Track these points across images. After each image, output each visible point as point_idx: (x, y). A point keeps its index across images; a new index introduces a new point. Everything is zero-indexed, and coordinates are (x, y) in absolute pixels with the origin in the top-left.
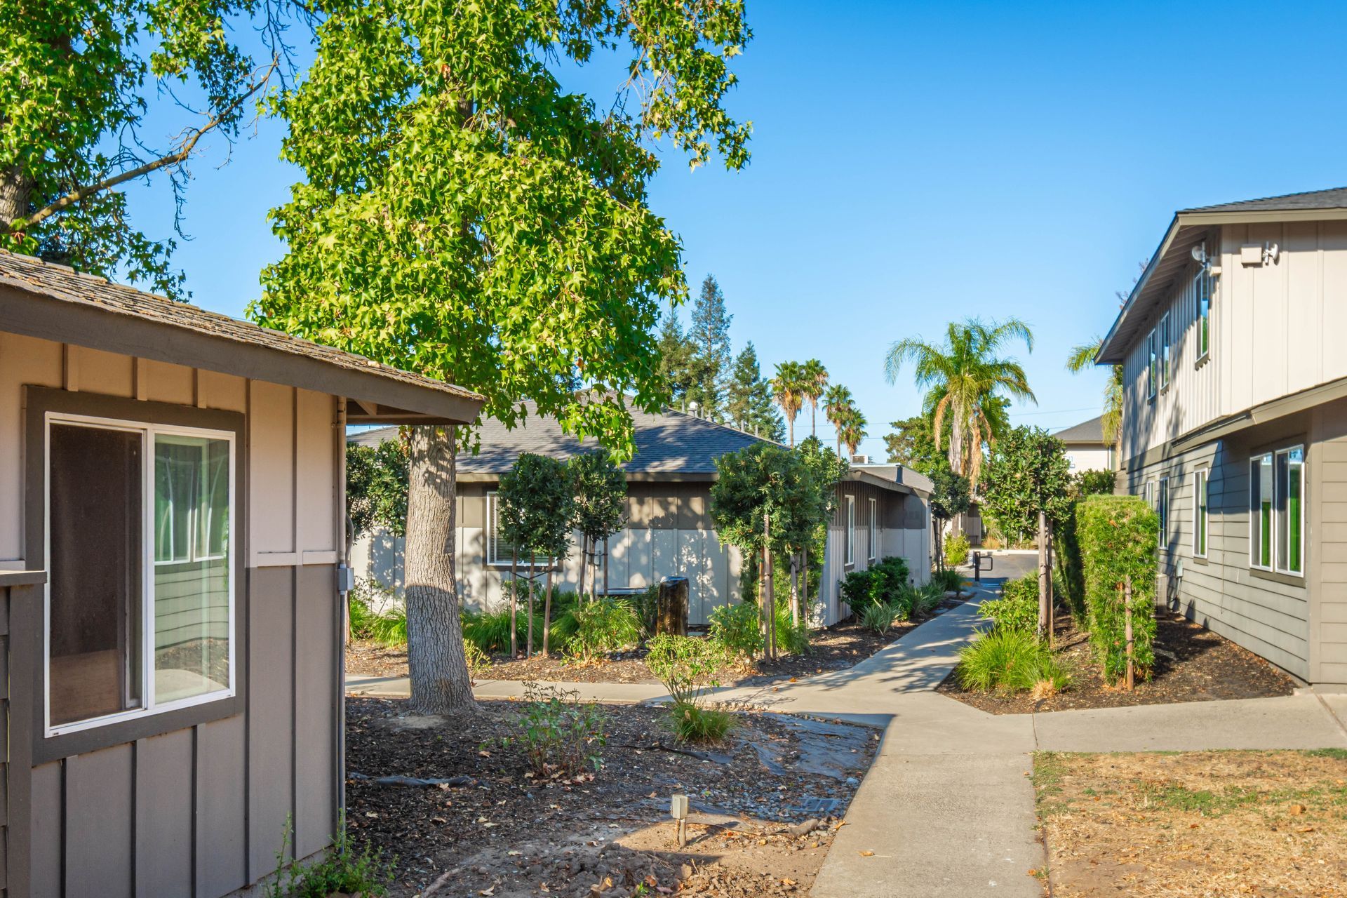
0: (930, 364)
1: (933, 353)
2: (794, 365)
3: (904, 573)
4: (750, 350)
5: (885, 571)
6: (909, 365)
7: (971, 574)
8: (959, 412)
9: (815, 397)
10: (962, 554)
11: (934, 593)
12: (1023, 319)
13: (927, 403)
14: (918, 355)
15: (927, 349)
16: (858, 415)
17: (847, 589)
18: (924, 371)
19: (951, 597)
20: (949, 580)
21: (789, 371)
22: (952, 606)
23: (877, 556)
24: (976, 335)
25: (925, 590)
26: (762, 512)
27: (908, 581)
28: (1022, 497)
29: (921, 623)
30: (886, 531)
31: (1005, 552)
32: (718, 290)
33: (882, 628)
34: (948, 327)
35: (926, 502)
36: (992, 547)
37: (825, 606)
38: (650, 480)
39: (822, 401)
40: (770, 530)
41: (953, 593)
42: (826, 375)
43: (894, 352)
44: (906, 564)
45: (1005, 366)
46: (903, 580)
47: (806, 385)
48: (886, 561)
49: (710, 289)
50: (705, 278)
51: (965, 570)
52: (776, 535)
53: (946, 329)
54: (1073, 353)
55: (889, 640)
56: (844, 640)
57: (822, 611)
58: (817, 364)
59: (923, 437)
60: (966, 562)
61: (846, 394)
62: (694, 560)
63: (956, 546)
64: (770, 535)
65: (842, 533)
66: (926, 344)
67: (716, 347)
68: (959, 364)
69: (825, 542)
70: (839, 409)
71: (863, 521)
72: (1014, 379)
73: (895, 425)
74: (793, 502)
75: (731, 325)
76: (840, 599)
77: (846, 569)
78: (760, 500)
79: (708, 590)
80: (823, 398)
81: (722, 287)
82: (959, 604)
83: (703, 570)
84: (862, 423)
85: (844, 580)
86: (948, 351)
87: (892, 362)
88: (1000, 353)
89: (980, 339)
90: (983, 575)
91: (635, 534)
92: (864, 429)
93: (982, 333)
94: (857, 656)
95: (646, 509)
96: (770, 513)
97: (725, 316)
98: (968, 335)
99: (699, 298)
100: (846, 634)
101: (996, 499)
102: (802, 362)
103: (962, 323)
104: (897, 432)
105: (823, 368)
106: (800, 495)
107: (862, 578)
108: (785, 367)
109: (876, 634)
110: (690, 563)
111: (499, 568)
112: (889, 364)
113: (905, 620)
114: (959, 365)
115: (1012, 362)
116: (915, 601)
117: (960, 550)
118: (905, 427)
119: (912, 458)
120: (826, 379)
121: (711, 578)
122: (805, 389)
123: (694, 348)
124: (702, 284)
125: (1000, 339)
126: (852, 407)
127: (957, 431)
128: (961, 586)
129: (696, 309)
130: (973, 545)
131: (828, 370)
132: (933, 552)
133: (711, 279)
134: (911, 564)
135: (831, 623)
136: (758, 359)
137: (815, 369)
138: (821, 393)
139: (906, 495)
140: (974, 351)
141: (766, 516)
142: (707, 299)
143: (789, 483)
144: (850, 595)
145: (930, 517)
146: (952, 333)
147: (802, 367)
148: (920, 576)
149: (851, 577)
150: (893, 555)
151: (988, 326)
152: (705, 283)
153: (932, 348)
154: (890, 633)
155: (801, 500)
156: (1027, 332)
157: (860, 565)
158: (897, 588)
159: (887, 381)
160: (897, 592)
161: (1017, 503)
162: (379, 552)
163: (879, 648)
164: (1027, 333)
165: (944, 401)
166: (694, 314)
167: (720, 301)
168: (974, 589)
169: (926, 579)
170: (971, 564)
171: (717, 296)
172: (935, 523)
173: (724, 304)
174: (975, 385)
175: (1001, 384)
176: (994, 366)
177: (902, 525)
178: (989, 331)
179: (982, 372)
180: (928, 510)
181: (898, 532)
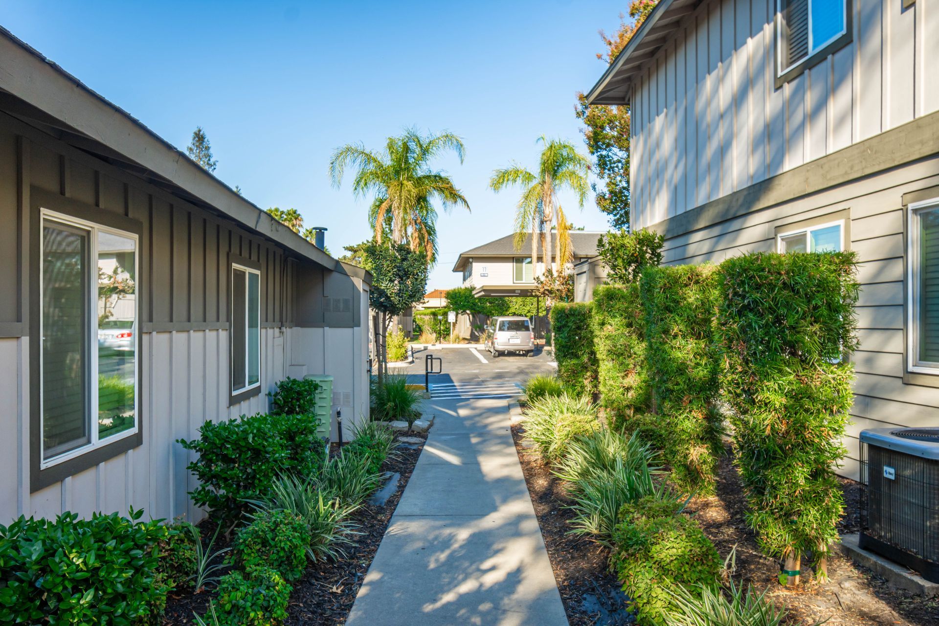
0: (371, 171)
1: (376, 160)
6: (351, 171)
8: (398, 215)
10: (403, 350)
12: (455, 132)
13: (369, 217)
14: (360, 160)
15: (369, 157)
18: (363, 181)
24: (412, 145)
30: (292, 331)
31: (439, 346)
32: (206, 140)
34: (388, 141)
35: (359, 284)
36: (427, 342)
42: (301, 220)
45: (438, 178)
49: (199, 138)
50: (196, 130)
53: (385, 143)
54: (494, 175)
58: (295, 212)
60: (406, 358)
63: (396, 343)
66: (367, 151)
73: (347, 249)
75: (216, 167)
86: (387, 161)
88: (432, 165)
89: (418, 150)
93: (418, 142)
97: (212, 160)
98: (407, 149)
99: (190, 145)
103: (399, 135)
105: (299, 215)
112: (333, 169)
114: (397, 173)
115: (443, 174)
117: (401, 346)
120: (301, 223)
124: (192, 135)
125: (436, 150)
131: (303, 216)
133: (200, 131)
140: (411, 161)
142: (197, 146)
145: (368, 310)
146: (391, 146)
151: (425, 137)
152: (195, 133)
153: (372, 155)
164: (460, 146)
165: (384, 207)
167: (208, 148)
170: (410, 359)
171: (205, 144)
172: (376, 319)
173: (211, 151)
174: (414, 192)
175: (436, 193)
176: (428, 177)
177: (321, 321)
178: (425, 142)
179: (419, 181)
180: (364, 300)
181: (314, 333)
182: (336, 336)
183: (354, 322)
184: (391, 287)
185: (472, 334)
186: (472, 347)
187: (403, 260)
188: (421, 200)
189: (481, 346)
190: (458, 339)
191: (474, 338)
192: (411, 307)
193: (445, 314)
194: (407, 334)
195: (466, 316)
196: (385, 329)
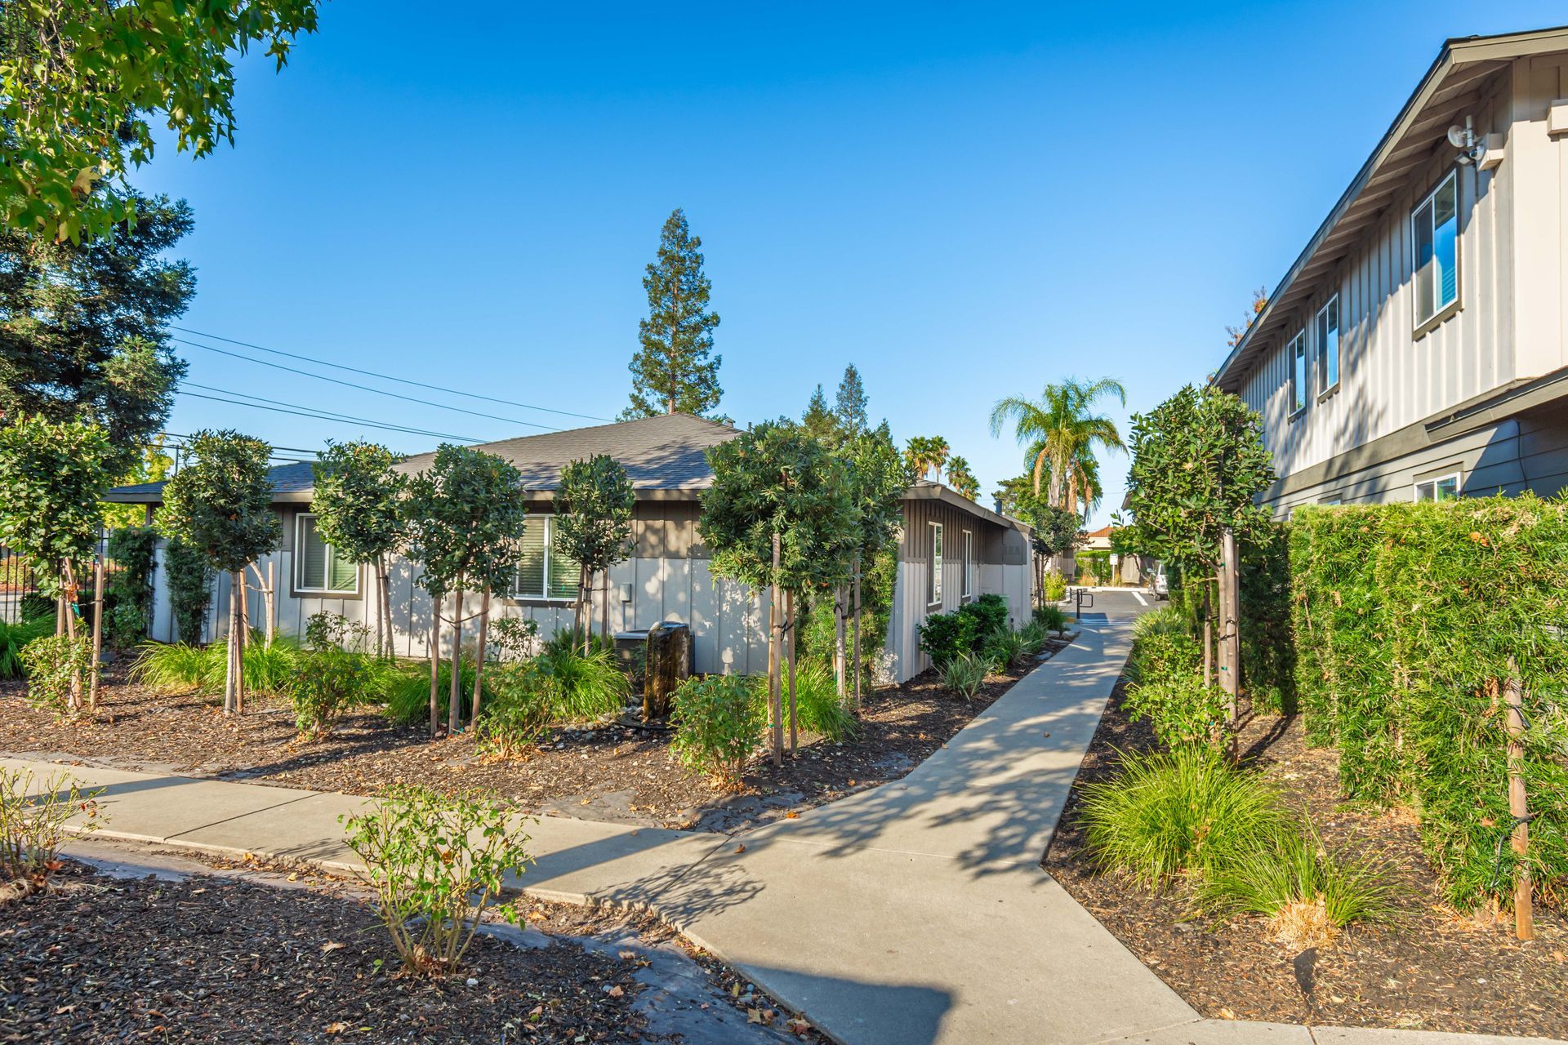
0: (1031, 420)
1: (1035, 410)
2: (923, 439)
3: (1001, 613)
4: (885, 425)
5: (977, 614)
6: (1012, 421)
7: (1073, 609)
8: (1058, 461)
9: (939, 465)
10: (1061, 591)
11: (1037, 636)
12: (1114, 377)
13: (1028, 458)
14: (1020, 411)
15: (1028, 407)
16: (973, 481)
17: (927, 635)
18: (1024, 428)
19: (1053, 637)
20: (1049, 618)
21: (918, 445)
22: (1056, 649)
23: (973, 593)
24: (1072, 394)
25: (1025, 633)
26: (768, 531)
27: (1006, 622)
28: (1192, 503)
29: (1020, 676)
30: (984, 566)
31: (1099, 589)
32: (858, 376)
33: (969, 690)
34: (1046, 388)
35: (1027, 537)
36: (1086, 585)
37: (896, 657)
38: (684, 499)
39: (945, 468)
40: (782, 557)
41: (1056, 633)
42: (948, 448)
43: (998, 410)
44: (1005, 604)
45: (1098, 422)
46: (1001, 622)
47: (932, 454)
48: (984, 599)
49: (851, 374)
50: (847, 366)
51: (1065, 606)
52: (789, 564)
53: (1044, 390)
55: (976, 710)
56: (915, 709)
57: (893, 664)
58: (941, 439)
59: (1025, 492)
60: (1064, 598)
61: (964, 463)
62: (739, 597)
63: (1054, 583)
64: (782, 565)
65: (923, 567)
66: (1027, 402)
67: (855, 421)
68: (1056, 420)
69: (893, 578)
70: (958, 475)
71: (953, 553)
72: (1107, 432)
73: (1001, 483)
74: (817, 516)
75: (868, 404)
76: (919, 648)
77: (929, 609)
78: (768, 512)
79: (755, 634)
80: (945, 466)
81: (861, 373)
82: (1063, 647)
83: (750, 609)
84: (977, 486)
85: (925, 625)
86: (1046, 409)
87: (996, 418)
88: (1095, 409)
89: (1076, 397)
90: (1082, 610)
91: (670, 565)
92: (979, 491)
93: (1077, 390)
94: (925, 744)
95: (685, 535)
96: (783, 531)
97: (863, 396)
98: (1066, 396)
100: (920, 697)
101: (1148, 508)
102: (928, 437)
103: (1058, 383)
104: (1003, 489)
105: (945, 443)
106: (826, 503)
107: (946, 622)
108: (915, 441)
109: (960, 699)
110: (734, 601)
111: (521, 603)
112: (993, 419)
113: (1000, 674)
115: (1104, 419)
116: (1012, 648)
117: (1058, 587)
118: (1009, 485)
119: (1015, 510)
120: (948, 451)
121: (759, 620)
122: (930, 458)
123: (836, 421)
125: (1096, 396)
126: (969, 473)
127: (1055, 480)
128: (1065, 624)
129: (840, 391)
130: (1070, 583)
131: (949, 444)
132: (1035, 588)
133: (852, 367)
134: (1010, 603)
135: (906, 678)
136: (891, 433)
137: (939, 444)
138: (944, 462)
139: (1006, 529)
140: (1070, 408)
141: (776, 536)
142: (850, 383)
143: (810, 483)
144: (931, 642)
145: (1031, 553)
146: (1049, 394)
147: (928, 441)
148: (1020, 615)
149: (933, 621)
150: (991, 593)
151: (1082, 383)
152: (848, 370)
153: (1032, 406)
154: (979, 696)
155: (828, 511)
156: (1121, 389)
157: (949, 604)
158: (993, 631)
159: (992, 435)
160: (991, 637)
161: (1183, 514)
162: (396, 582)
163: (961, 724)
164: (1121, 391)
165: (1043, 452)
166: (838, 394)
167: (859, 384)
168: (1077, 628)
169: (1028, 618)
170: (1068, 599)
171: (857, 381)
172: (1036, 560)
173: (863, 387)
174: (1072, 438)
175: (1095, 439)
176: (1089, 422)
177: (1001, 560)
178: (1084, 389)
179: (1078, 427)
180: (1029, 546)
181: (996, 568)
182: (1011, 571)
183: (1023, 562)
184: (1048, 538)
185: (1141, 579)
186: (1135, 592)
187: (1058, 518)
188: (1080, 446)
189: (1144, 590)
190: (1120, 583)
191: (1142, 583)
192: (1072, 549)
193: (1107, 557)
194: (1066, 575)
195: (1132, 559)
196: (1043, 567)
